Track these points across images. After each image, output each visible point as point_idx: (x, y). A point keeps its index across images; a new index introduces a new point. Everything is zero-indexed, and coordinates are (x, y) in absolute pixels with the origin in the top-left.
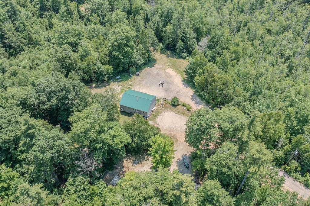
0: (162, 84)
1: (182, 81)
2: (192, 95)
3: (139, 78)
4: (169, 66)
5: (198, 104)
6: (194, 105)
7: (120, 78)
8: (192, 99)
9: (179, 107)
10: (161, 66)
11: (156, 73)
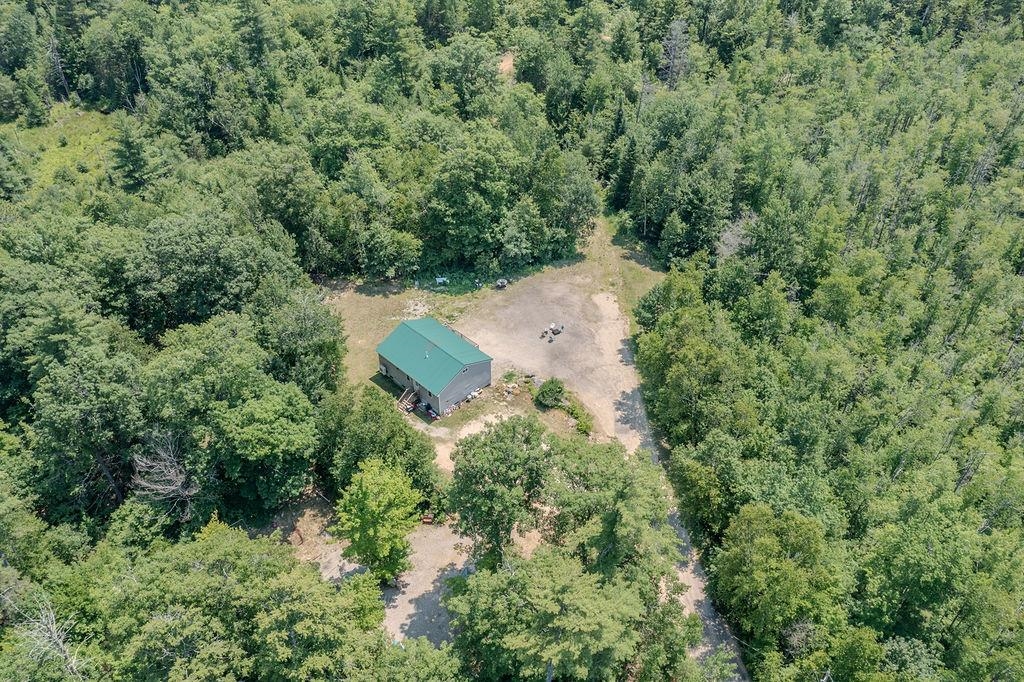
0: (556, 332)
1: (623, 341)
2: (629, 391)
3: (499, 297)
4: (613, 285)
5: (628, 426)
6: (612, 422)
7: (444, 284)
8: (619, 406)
9: (556, 412)
10: (588, 280)
11: (559, 295)
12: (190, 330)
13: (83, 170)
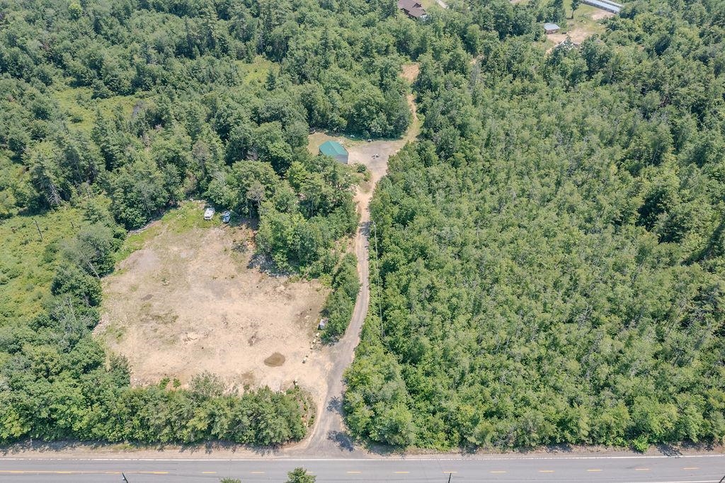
0: (377, 156)
7: (352, 137)
12: (267, 124)
13: (260, 82)
